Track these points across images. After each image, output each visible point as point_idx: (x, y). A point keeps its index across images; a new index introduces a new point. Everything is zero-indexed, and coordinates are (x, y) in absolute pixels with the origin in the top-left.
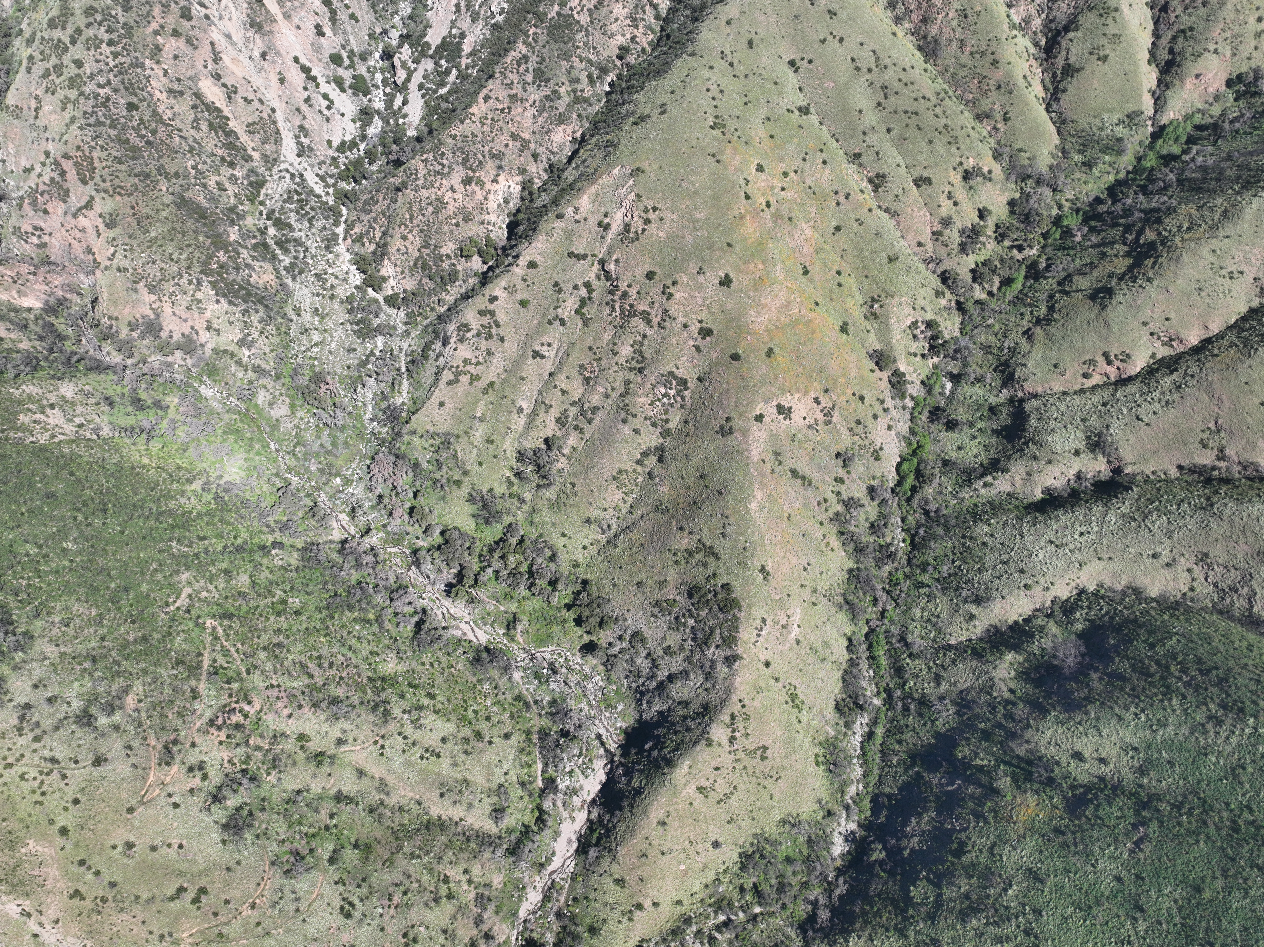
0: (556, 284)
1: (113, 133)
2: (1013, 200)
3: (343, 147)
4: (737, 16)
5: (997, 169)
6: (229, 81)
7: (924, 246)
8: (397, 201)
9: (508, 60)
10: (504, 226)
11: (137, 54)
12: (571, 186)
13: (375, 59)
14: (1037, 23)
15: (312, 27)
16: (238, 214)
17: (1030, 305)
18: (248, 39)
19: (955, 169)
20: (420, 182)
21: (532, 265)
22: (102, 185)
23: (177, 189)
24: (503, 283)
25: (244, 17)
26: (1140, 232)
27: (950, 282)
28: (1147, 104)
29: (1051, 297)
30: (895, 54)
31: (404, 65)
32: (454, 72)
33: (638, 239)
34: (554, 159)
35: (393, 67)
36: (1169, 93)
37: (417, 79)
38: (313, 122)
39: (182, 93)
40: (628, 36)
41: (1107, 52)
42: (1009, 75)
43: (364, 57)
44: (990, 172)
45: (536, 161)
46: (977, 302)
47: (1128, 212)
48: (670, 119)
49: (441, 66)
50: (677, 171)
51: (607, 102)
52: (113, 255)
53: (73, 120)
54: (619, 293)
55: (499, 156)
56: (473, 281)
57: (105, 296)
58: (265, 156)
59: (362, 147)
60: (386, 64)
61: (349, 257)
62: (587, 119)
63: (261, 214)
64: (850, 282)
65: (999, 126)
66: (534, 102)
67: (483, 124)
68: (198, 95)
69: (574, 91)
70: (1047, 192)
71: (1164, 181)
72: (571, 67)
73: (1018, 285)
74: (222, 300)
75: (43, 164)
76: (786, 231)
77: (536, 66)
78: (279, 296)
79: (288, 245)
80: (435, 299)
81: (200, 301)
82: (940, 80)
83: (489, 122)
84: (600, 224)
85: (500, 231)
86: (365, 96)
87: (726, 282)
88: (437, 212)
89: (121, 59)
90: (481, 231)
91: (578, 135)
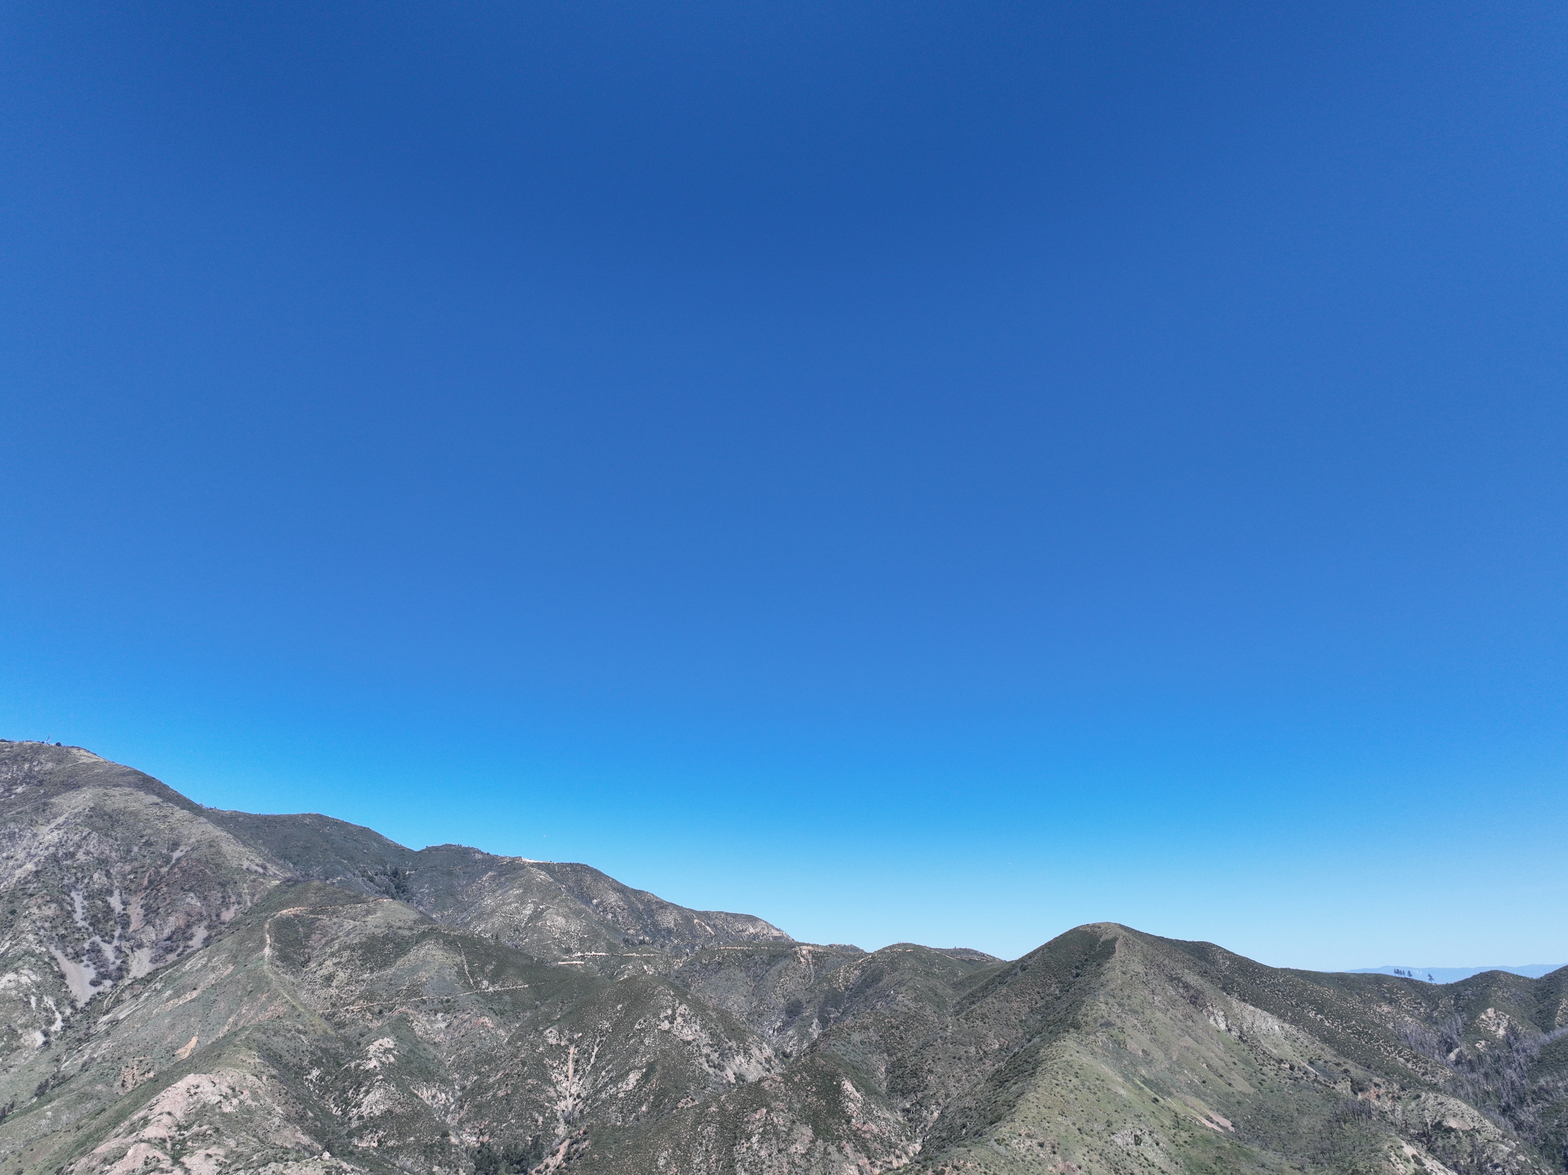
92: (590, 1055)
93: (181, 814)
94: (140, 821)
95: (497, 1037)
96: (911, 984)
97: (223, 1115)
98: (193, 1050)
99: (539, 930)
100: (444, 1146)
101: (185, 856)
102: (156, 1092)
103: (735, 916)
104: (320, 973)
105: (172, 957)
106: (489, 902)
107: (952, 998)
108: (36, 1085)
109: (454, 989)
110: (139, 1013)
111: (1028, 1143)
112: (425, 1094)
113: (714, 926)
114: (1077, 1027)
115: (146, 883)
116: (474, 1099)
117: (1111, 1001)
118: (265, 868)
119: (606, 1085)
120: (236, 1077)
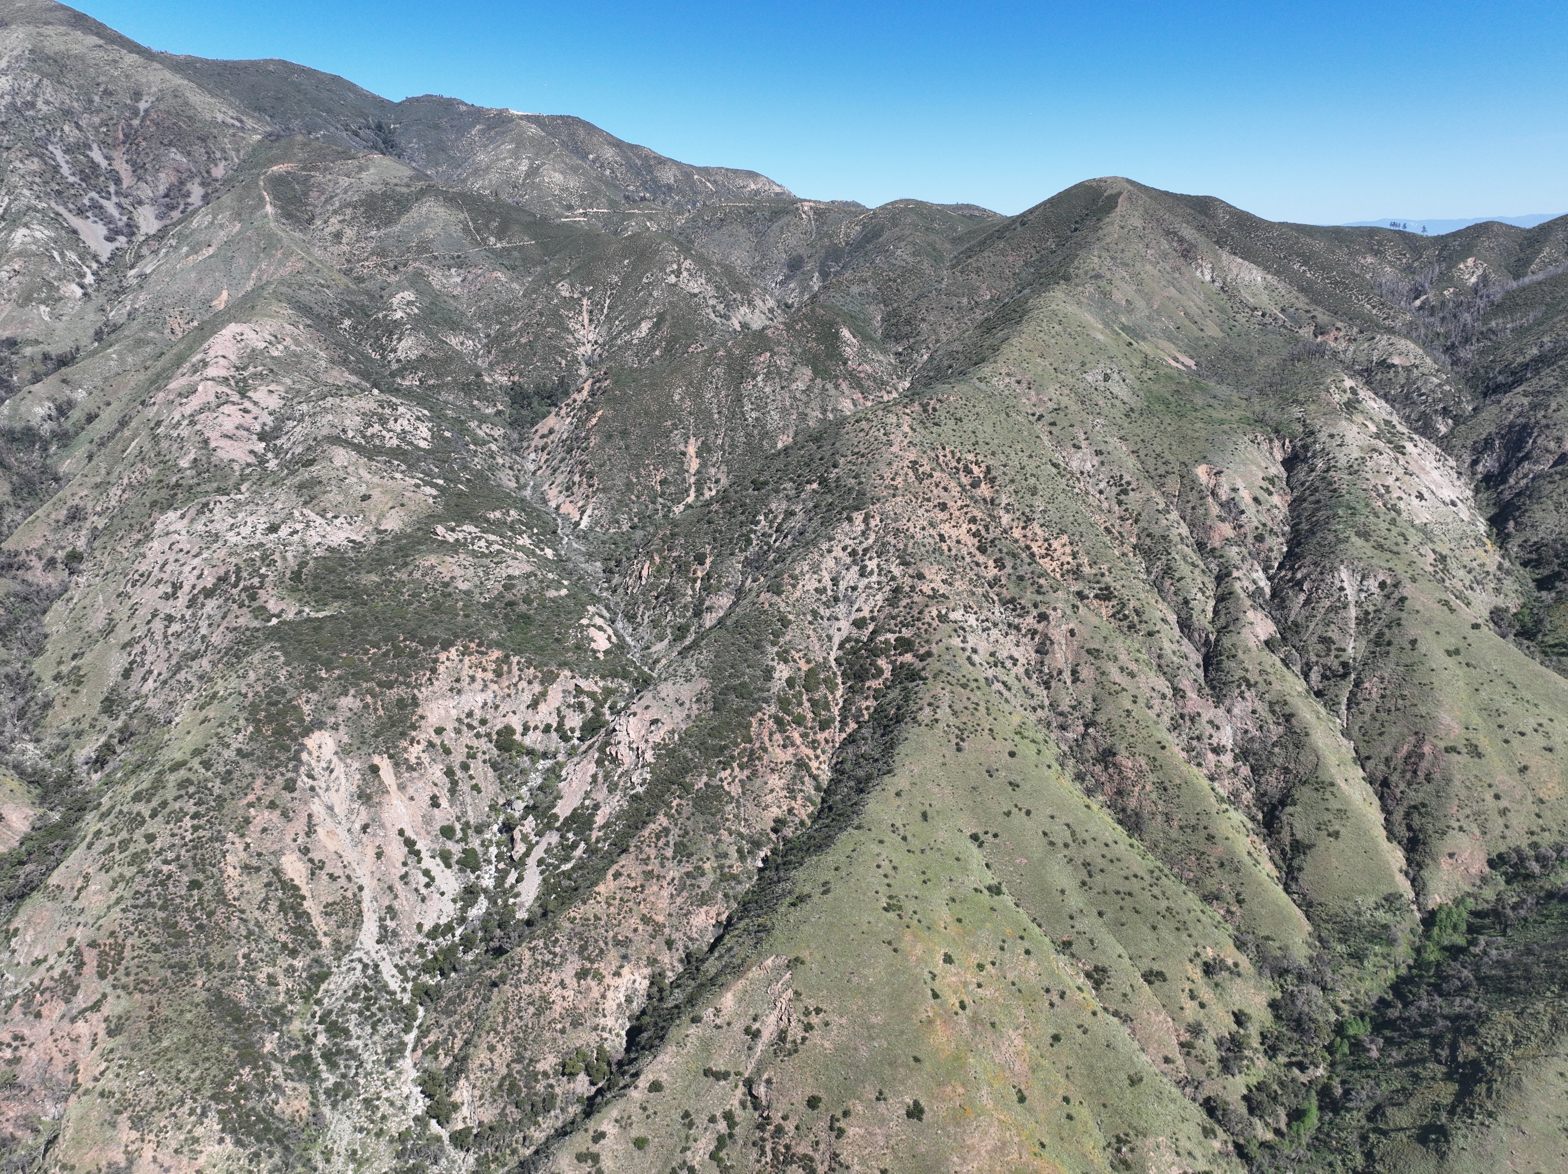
0: (686, 1115)
1: (161, 915)
2: (1274, 1000)
3: (435, 932)
4: (907, 787)
5: (1245, 963)
6: (316, 856)
7: (1173, 1062)
8: (490, 999)
9: (646, 833)
10: (623, 1033)
11: (222, 828)
12: (712, 981)
13: (493, 832)
14: (1247, 796)
15: (427, 798)
16: (284, 1016)
17: (1339, 1151)
18: (351, 811)
19: (1191, 961)
20: (523, 976)
21: (656, 1087)
22: (124, 979)
23: (216, 983)
24: (615, 1113)
25: (354, 789)
26: (1454, 1048)
27: (1219, 1113)
28: (1404, 886)
29: (1364, 1138)
30: (1094, 830)
31: (525, 838)
32: (582, 845)
33: (796, 1051)
34: (693, 947)
35: (512, 840)
36: (1425, 873)
37: (538, 852)
38: (405, 901)
39: (258, 869)
40: (785, 808)
41: (1337, 827)
42: (1230, 851)
43: (479, 830)
44: (1236, 965)
45: (670, 949)
46: (1263, 1145)
47: (1428, 1019)
48: (835, 899)
49: (568, 839)
50: (845, 963)
51: (759, 879)
52: (102, 1073)
53: (118, 901)
54: (771, 1128)
55: (626, 943)
56: (574, 1109)
57: (69, 1133)
58: (337, 943)
59: (459, 932)
60: (505, 837)
61: (414, 1074)
62: (735, 898)
63: (313, 1016)
64: (1083, 1113)
65: (1233, 909)
66: (673, 879)
67: (609, 905)
68: (276, 872)
69: (721, 867)
70: (1316, 991)
71: (1459, 979)
72: (719, 840)
73: (1313, 1118)
74: (228, 1139)
75: (60, 954)
76: (989, 1041)
77: (678, 839)
78: (307, 1131)
79: (337, 1059)
80: (519, 1135)
81: (196, 1140)
82: (1150, 856)
83: (617, 902)
84: (747, 1031)
85: (617, 1040)
86: (473, 872)
87: (915, 1112)
88: (538, 1014)
89: (201, 833)
90: (593, 1039)
91: (724, 917)
92: (603, 307)
93: (130, 59)
94: (89, 66)
95: (512, 291)
96: (910, 239)
97: (273, 358)
98: (227, 302)
99: (538, 187)
100: (480, 385)
101: (152, 107)
102: (205, 339)
103: (735, 172)
104: (328, 230)
105: (176, 215)
106: (482, 157)
107: (949, 251)
108: (91, 332)
109: (463, 245)
110: (163, 268)
111: (1007, 380)
112: (454, 341)
113: (715, 182)
114: (1067, 279)
115: (121, 136)
116: (500, 345)
117: (1104, 254)
118: (241, 121)
119: (620, 333)
120: (275, 327)
